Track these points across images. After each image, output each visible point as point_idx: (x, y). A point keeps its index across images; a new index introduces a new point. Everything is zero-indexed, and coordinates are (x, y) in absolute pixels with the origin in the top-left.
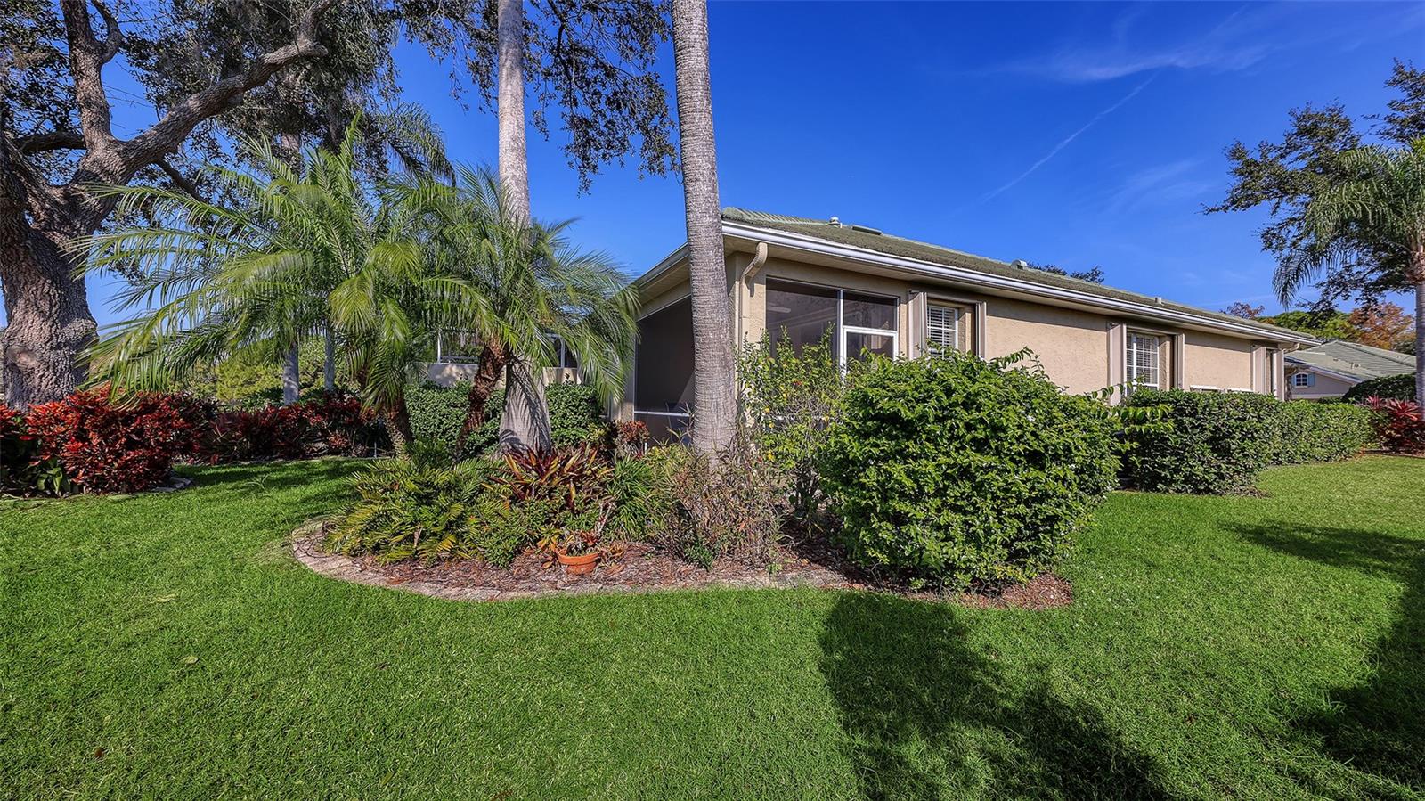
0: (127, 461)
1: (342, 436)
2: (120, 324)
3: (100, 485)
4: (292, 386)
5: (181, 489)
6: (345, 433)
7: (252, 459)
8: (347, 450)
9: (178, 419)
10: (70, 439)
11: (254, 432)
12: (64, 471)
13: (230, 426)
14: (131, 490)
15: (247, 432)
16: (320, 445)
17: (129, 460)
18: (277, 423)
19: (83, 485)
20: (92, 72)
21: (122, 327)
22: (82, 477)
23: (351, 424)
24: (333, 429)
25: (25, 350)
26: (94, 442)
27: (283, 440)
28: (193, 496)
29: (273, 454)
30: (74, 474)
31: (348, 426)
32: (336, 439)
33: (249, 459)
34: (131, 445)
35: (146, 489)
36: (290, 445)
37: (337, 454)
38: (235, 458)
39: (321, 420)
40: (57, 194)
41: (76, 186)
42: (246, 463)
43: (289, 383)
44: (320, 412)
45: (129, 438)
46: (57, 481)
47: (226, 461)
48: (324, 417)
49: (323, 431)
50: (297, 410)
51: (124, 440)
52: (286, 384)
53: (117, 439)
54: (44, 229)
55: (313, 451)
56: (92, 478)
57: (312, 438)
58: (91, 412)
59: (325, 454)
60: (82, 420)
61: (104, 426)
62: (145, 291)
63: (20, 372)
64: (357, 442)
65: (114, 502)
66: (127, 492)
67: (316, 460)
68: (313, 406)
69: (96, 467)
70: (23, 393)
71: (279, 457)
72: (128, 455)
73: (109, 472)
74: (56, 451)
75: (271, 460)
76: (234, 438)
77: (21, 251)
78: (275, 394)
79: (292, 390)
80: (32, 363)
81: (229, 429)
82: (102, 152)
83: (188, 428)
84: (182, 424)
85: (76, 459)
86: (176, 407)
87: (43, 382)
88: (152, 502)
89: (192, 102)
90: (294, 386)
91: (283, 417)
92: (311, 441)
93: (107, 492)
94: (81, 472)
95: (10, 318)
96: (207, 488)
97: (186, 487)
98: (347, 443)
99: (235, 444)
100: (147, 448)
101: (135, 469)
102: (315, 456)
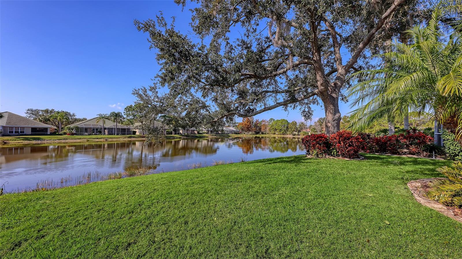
0: (349, 150)
1: (416, 148)
2: (355, 111)
3: (344, 156)
4: (392, 128)
5: (362, 159)
6: (417, 146)
7: (379, 153)
8: (418, 154)
9: (361, 139)
10: (337, 143)
11: (379, 143)
12: (337, 151)
13: (372, 141)
14: (350, 158)
15: (377, 144)
16: (406, 150)
17: (350, 150)
18: (388, 141)
19: (340, 155)
20: (338, 52)
21: (355, 112)
22: (340, 153)
23: (420, 143)
24: (411, 145)
25: (329, 122)
26: (342, 144)
27: (390, 147)
28: (365, 162)
29: (386, 152)
30: (338, 152)
31: (419, 144)
32: (413, 148)
33: (378, 153)
34: (350, 146)
35: (353, 158)
36: (393, 149)
37: (414, 154)
38: (374, 152)
39: (406, 141)
40: (333, 84)
41: (336, 81)
42: (377, 154)
43: (391, 127)
44: (405, 138)
45: (349, 144)
46: (335, 153)
47: (371, 152)
48: (407, 139)
49: (407, 145)
50: (395, 137)
51: (348, 144)
52: (389, 128)
53: (347, 144)
54: (331, 93)
55: (403, 152)
56: (342, 153)
57: (401, 147)
58: (341, 136)
59: (408, 154)
60: (340, 138)
61: (344, 140)
62: (358, 101)
63: (328, 127)
64: (423, 151)
65: (347, 160)
66: (349, 158)
67: (404, 156)
68: (402, 135)
69: (343, 151)
70: (328, 132)
71: (389, 153)
72: (349, 148)
73: (345, 152)
74: (335, 145)
75: (386, 154)
76: (373, 145)
77: (328, 99)
78: (385, 131)
79: (392, 130)
80: (330, 125)
81: (372, 142)
82: (341, 71)
83: (363, 142)
84: (362, 140)
85: (339, 148)
86: (360, 135)
87: (331, 129)
88: (355, 162)
89: (361, 46)
90: (393, 128)
91: (390, 139)
92: (402, 148)
93: (345, 157)
94: (340, 152)
95: (326, 115)
96: (369, 160)
97: (363, 159)
98: (419, 151)
99: (373, 147)
100: (353, 147)
101: (351, 152)
102: (404, 154)
